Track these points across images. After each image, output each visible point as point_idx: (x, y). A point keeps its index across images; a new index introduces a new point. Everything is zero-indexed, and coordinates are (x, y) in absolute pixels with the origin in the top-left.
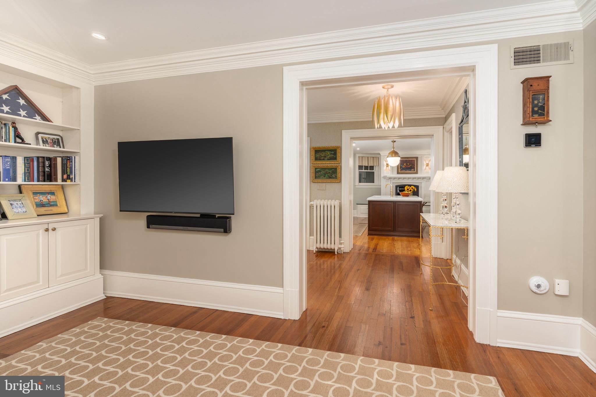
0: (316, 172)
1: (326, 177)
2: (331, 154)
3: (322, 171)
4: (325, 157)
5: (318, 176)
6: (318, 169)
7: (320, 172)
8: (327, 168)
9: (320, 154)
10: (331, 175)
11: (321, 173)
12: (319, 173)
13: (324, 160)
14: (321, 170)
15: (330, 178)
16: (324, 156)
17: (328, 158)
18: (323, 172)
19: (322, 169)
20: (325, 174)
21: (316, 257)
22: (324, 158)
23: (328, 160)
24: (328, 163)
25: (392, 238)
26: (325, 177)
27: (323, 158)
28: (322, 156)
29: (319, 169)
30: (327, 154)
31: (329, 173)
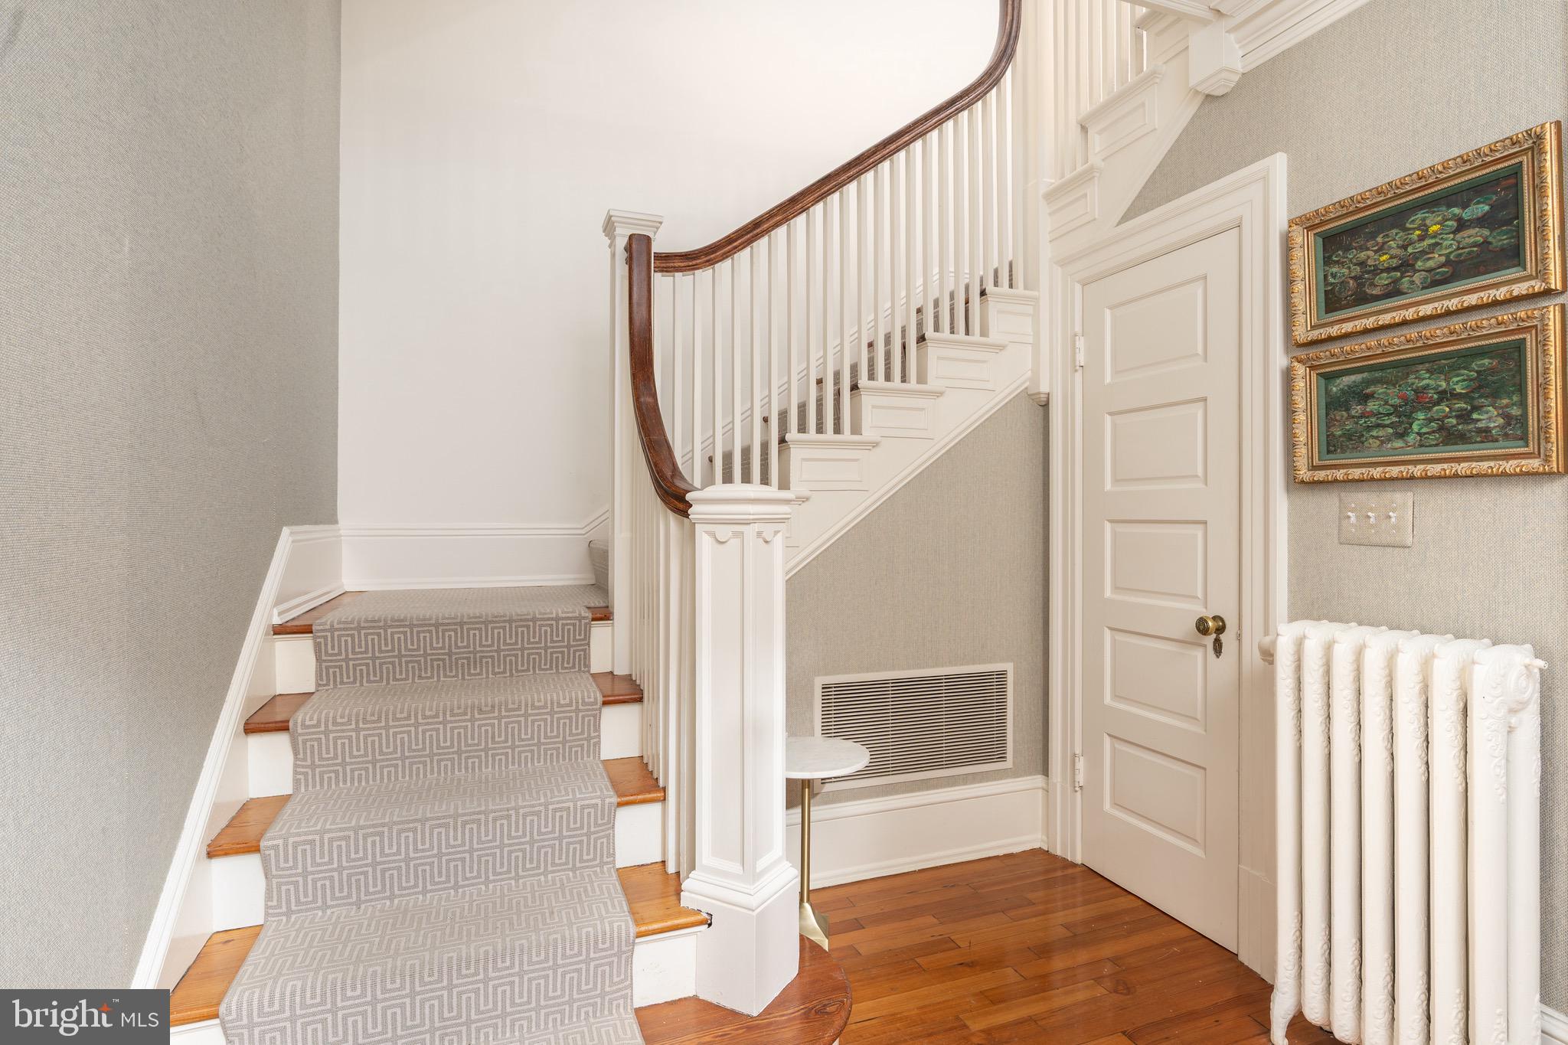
0: (1333, 405)
1: (1412, 438)
2: (1462, 225)
3: (1380, 390)
4: (1406, 266)
5: (1349, 435)
6: (1347, 380)
7: (1365, 398)
8: (1422, 360)
9: (1363, 255)
10: (1464, 417)
11: (1372, 406)
12: (1356, 410)
13: (1393, 292)
14: (1368, 383)
15: (1451, 437)
16: (1395, 262)
17: (1429, 271)
18: (1386, 397)
19: (1378, 374)
20: (1403, 415)
22: (1396, 281)
23: (1435, 283)
24: (1426, 310)
26: (1401, 436)
27: (1383, 279)
28: (1376, 271)
29: (1353, 378)
30: (1421, 239)
31: (1445, 396)
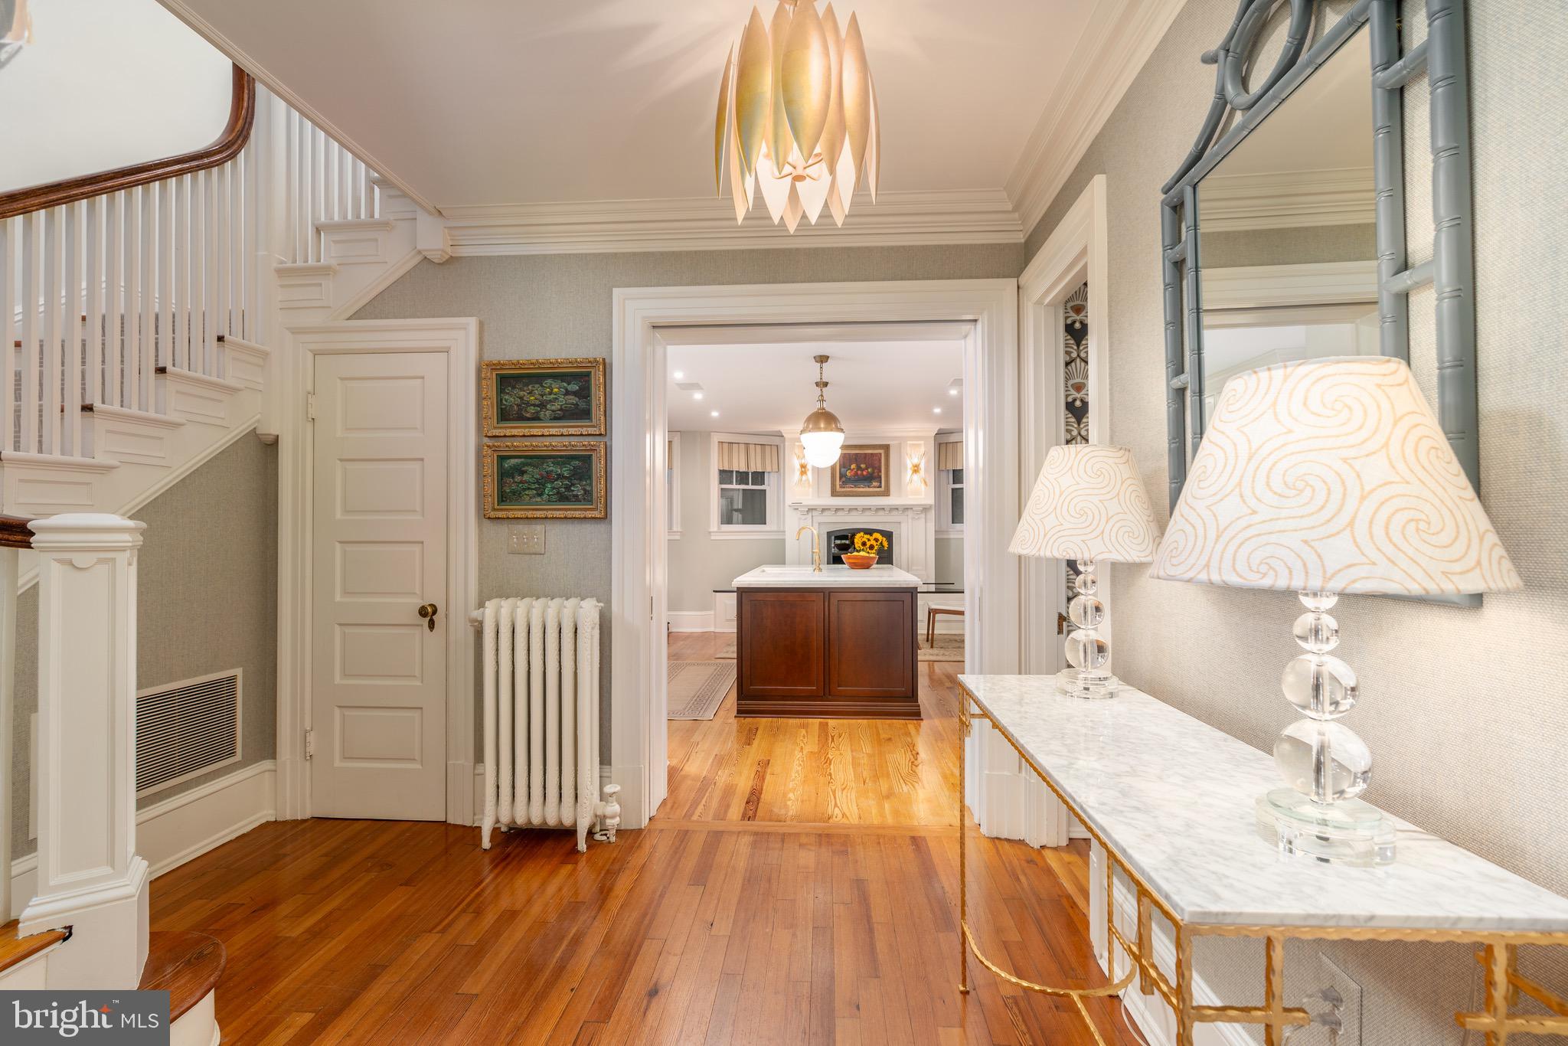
0: (503, 474)
1: (545, 497)
2: (567, 393)
3: (530, 469)
4: (542, 405)
5: (514, 493)
6: (513, 461)
7: (522, 473)
8: (550, 457)
9: (522, 393)
10: (568, 488)
11: (526, 477)
12: (518, 478)
13: (536, 418)
14: (524, 465)
15: (563, 498)
16: (537, 402)
17: (553, 411)
18: (532, 473)
19: (529, 461)
20: (541, 483)
21: (496, 867)
22: (538, 412)
23: (556, 419)
24: (553, 431)
25: (820, 723)
26: (540, 495)
27: (532, 410)
28: (528, 404)
29: (516, 460)
30: (550, 393)
31: (560, 477)
